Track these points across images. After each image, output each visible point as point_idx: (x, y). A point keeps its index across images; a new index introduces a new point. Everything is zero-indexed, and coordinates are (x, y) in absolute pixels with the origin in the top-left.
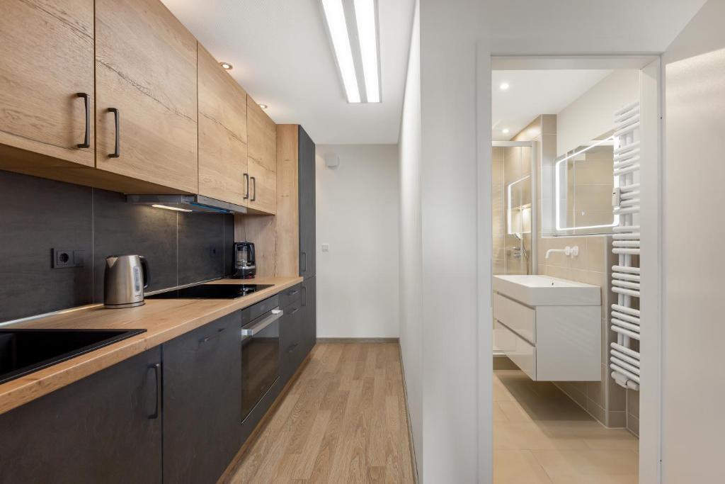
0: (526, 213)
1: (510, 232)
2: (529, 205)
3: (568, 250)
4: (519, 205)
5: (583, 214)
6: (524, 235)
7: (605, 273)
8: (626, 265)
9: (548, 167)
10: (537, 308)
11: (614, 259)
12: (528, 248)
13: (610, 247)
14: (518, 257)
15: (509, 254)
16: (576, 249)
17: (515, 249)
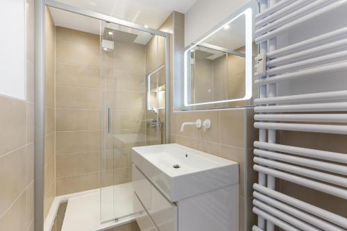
0: (161, 94)
1: (149, 109)
2: (163, 87)
3: (198, 123)
4: (155, 87)
5: (209, 91)
6: (160, 110)
7: (244, 149)
8: (269, 141)
9: (179, 55)
10: (180, 204)
11: (254, 134)
12: (163, 120)
13: (251, 121)
14: (155, 127)
15: (148, 125)
16: (207, 122)
17: (153, 121)
